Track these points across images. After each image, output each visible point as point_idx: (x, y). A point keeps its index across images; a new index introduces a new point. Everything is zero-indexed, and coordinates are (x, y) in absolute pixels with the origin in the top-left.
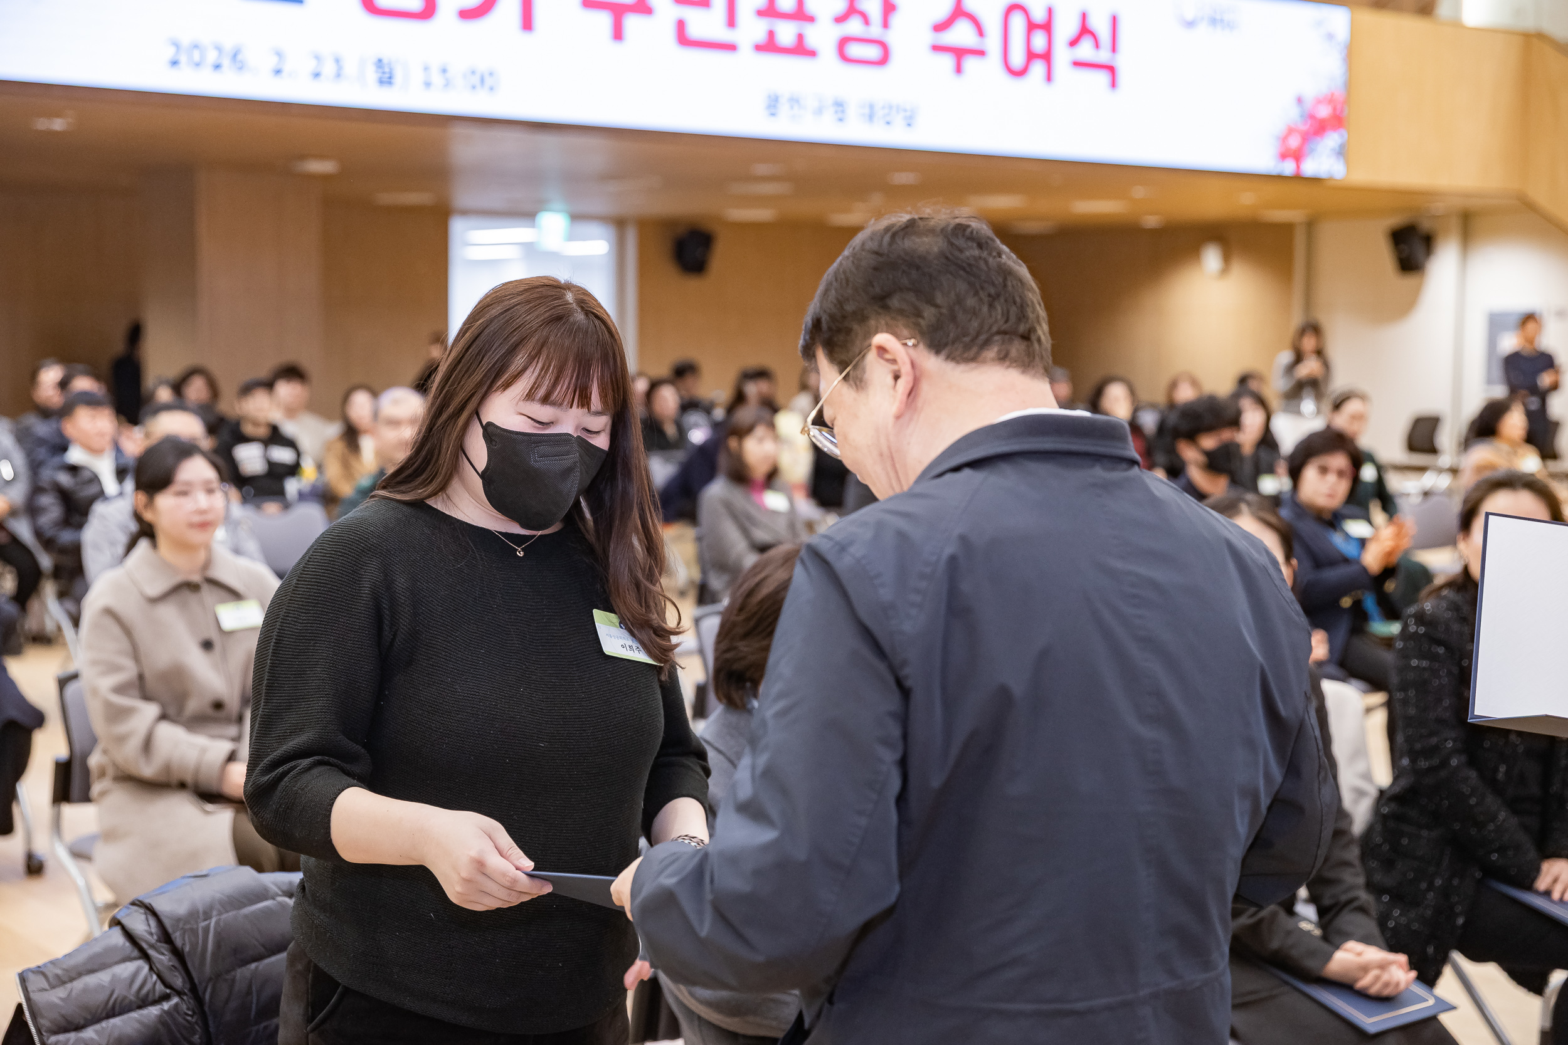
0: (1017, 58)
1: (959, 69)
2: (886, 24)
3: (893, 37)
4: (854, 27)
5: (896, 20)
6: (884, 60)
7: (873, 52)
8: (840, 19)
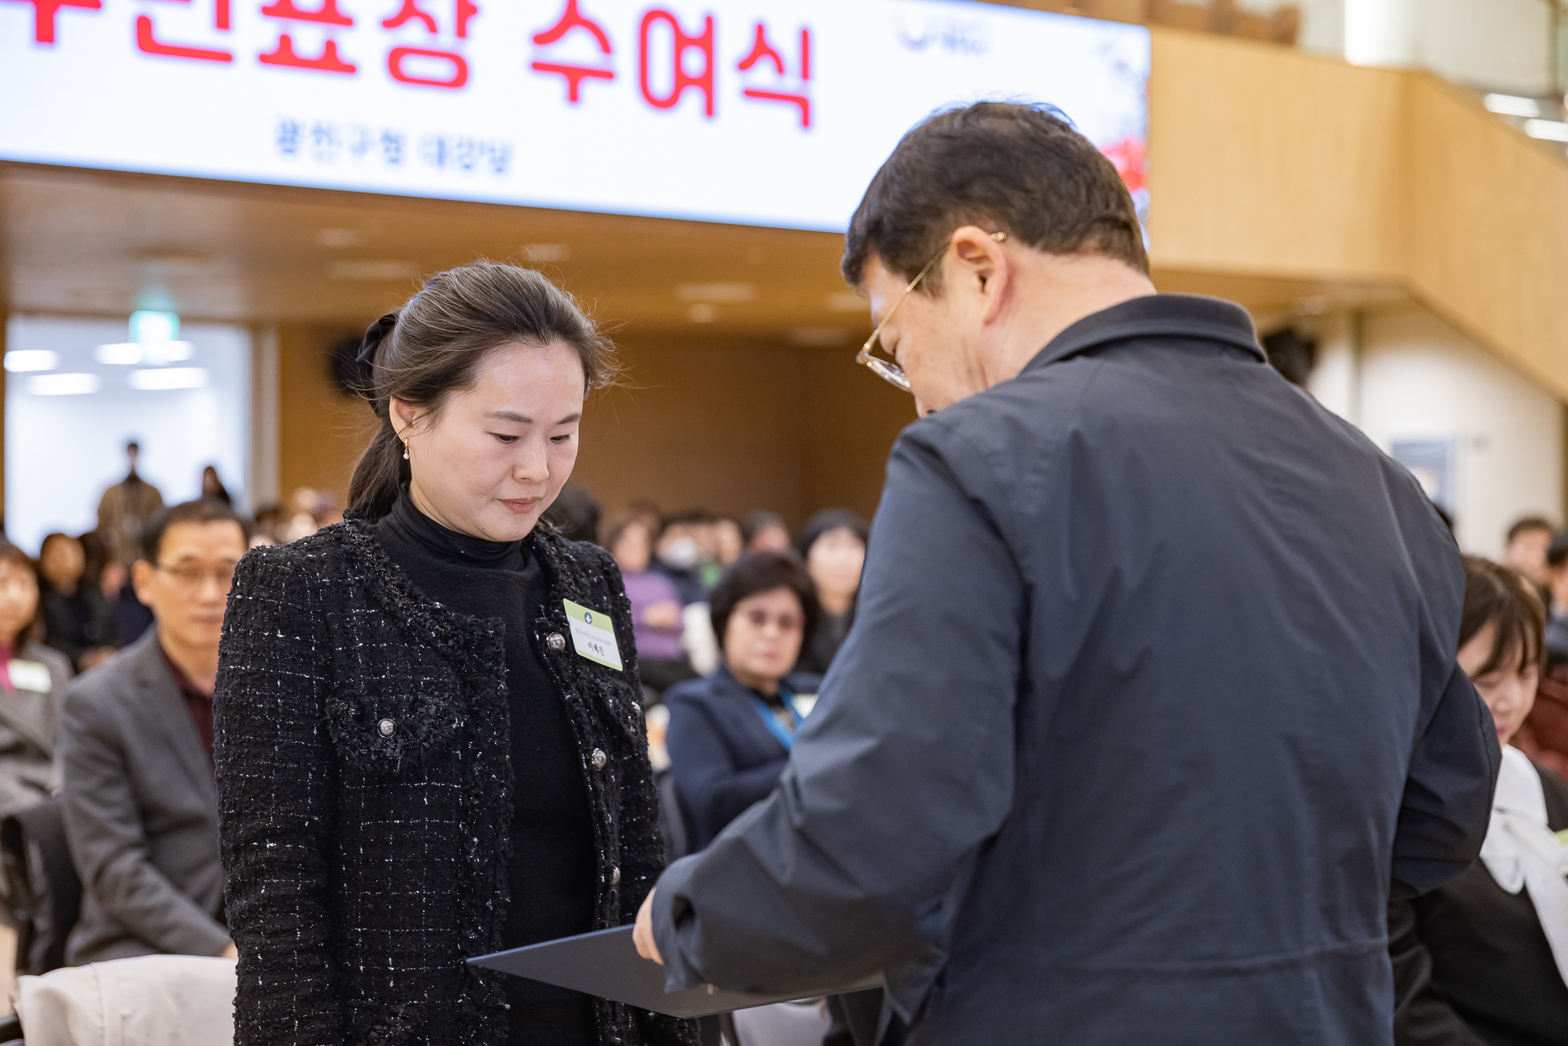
0: (662, 82)
1: (574, 96)
2: (461, 32)
3: (473, 50)
4: (413, 33)
5: (477, 27)
6: (460, 79)
7: (443, 70)
8: (391, 23)
